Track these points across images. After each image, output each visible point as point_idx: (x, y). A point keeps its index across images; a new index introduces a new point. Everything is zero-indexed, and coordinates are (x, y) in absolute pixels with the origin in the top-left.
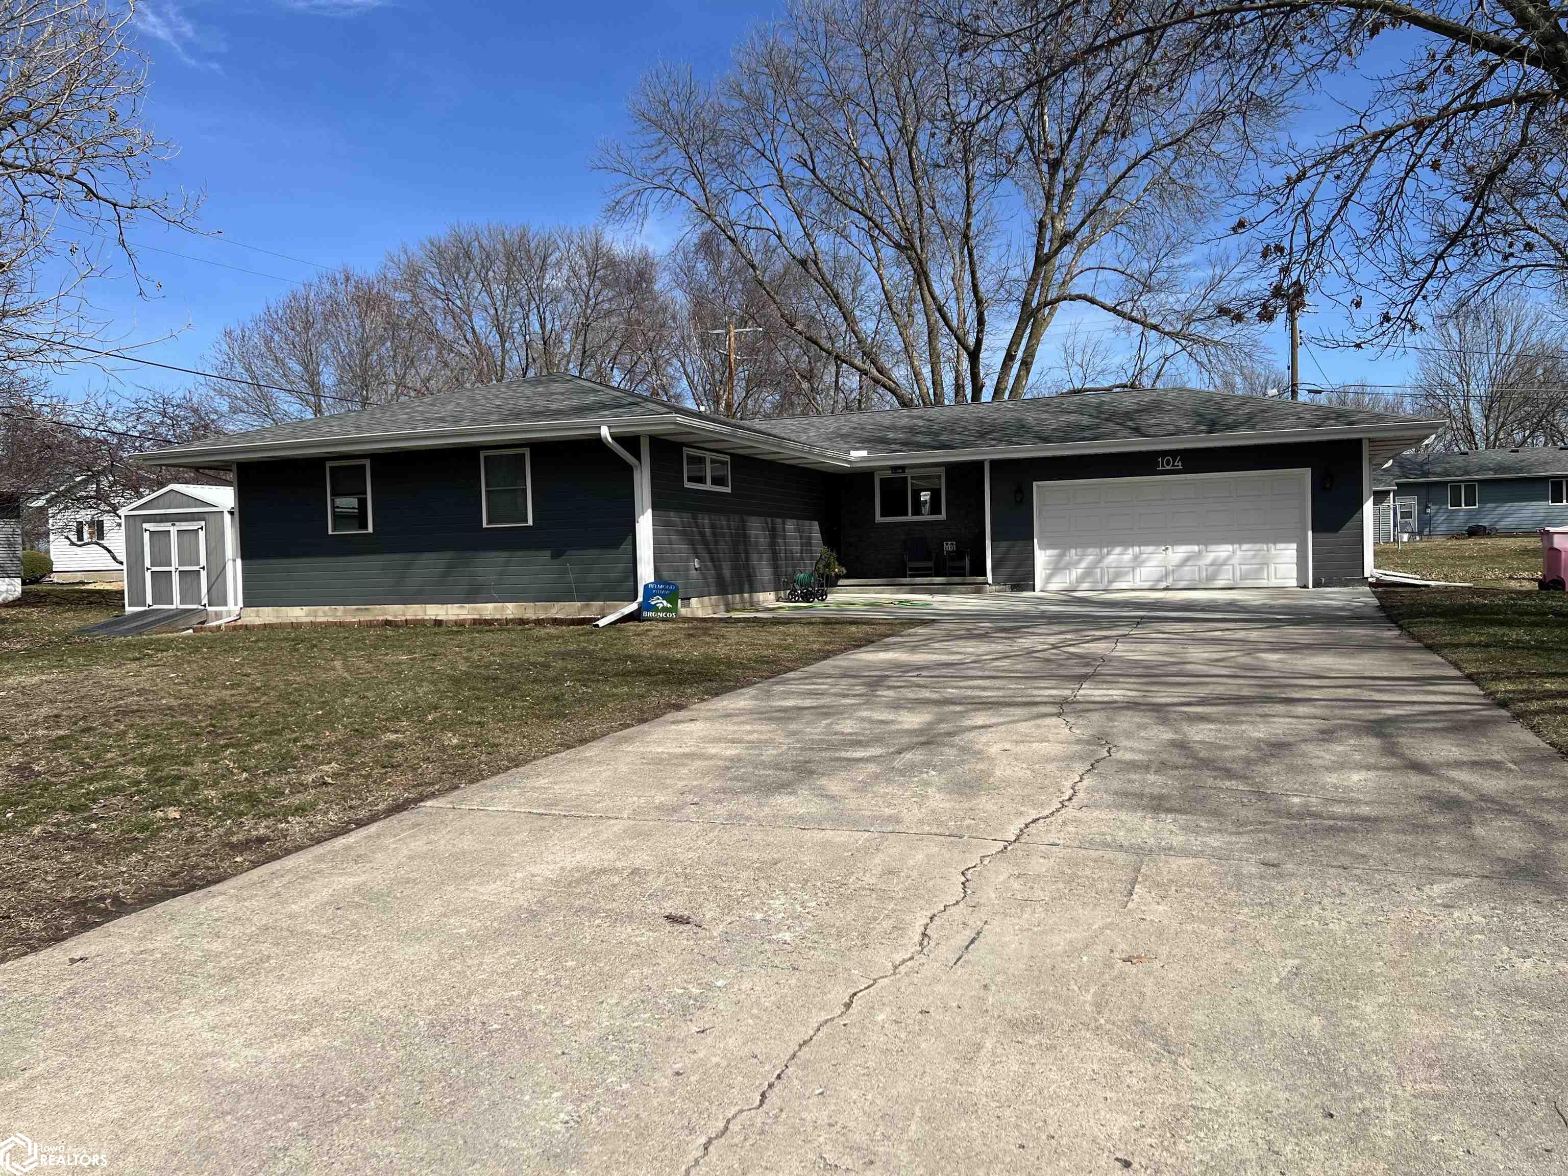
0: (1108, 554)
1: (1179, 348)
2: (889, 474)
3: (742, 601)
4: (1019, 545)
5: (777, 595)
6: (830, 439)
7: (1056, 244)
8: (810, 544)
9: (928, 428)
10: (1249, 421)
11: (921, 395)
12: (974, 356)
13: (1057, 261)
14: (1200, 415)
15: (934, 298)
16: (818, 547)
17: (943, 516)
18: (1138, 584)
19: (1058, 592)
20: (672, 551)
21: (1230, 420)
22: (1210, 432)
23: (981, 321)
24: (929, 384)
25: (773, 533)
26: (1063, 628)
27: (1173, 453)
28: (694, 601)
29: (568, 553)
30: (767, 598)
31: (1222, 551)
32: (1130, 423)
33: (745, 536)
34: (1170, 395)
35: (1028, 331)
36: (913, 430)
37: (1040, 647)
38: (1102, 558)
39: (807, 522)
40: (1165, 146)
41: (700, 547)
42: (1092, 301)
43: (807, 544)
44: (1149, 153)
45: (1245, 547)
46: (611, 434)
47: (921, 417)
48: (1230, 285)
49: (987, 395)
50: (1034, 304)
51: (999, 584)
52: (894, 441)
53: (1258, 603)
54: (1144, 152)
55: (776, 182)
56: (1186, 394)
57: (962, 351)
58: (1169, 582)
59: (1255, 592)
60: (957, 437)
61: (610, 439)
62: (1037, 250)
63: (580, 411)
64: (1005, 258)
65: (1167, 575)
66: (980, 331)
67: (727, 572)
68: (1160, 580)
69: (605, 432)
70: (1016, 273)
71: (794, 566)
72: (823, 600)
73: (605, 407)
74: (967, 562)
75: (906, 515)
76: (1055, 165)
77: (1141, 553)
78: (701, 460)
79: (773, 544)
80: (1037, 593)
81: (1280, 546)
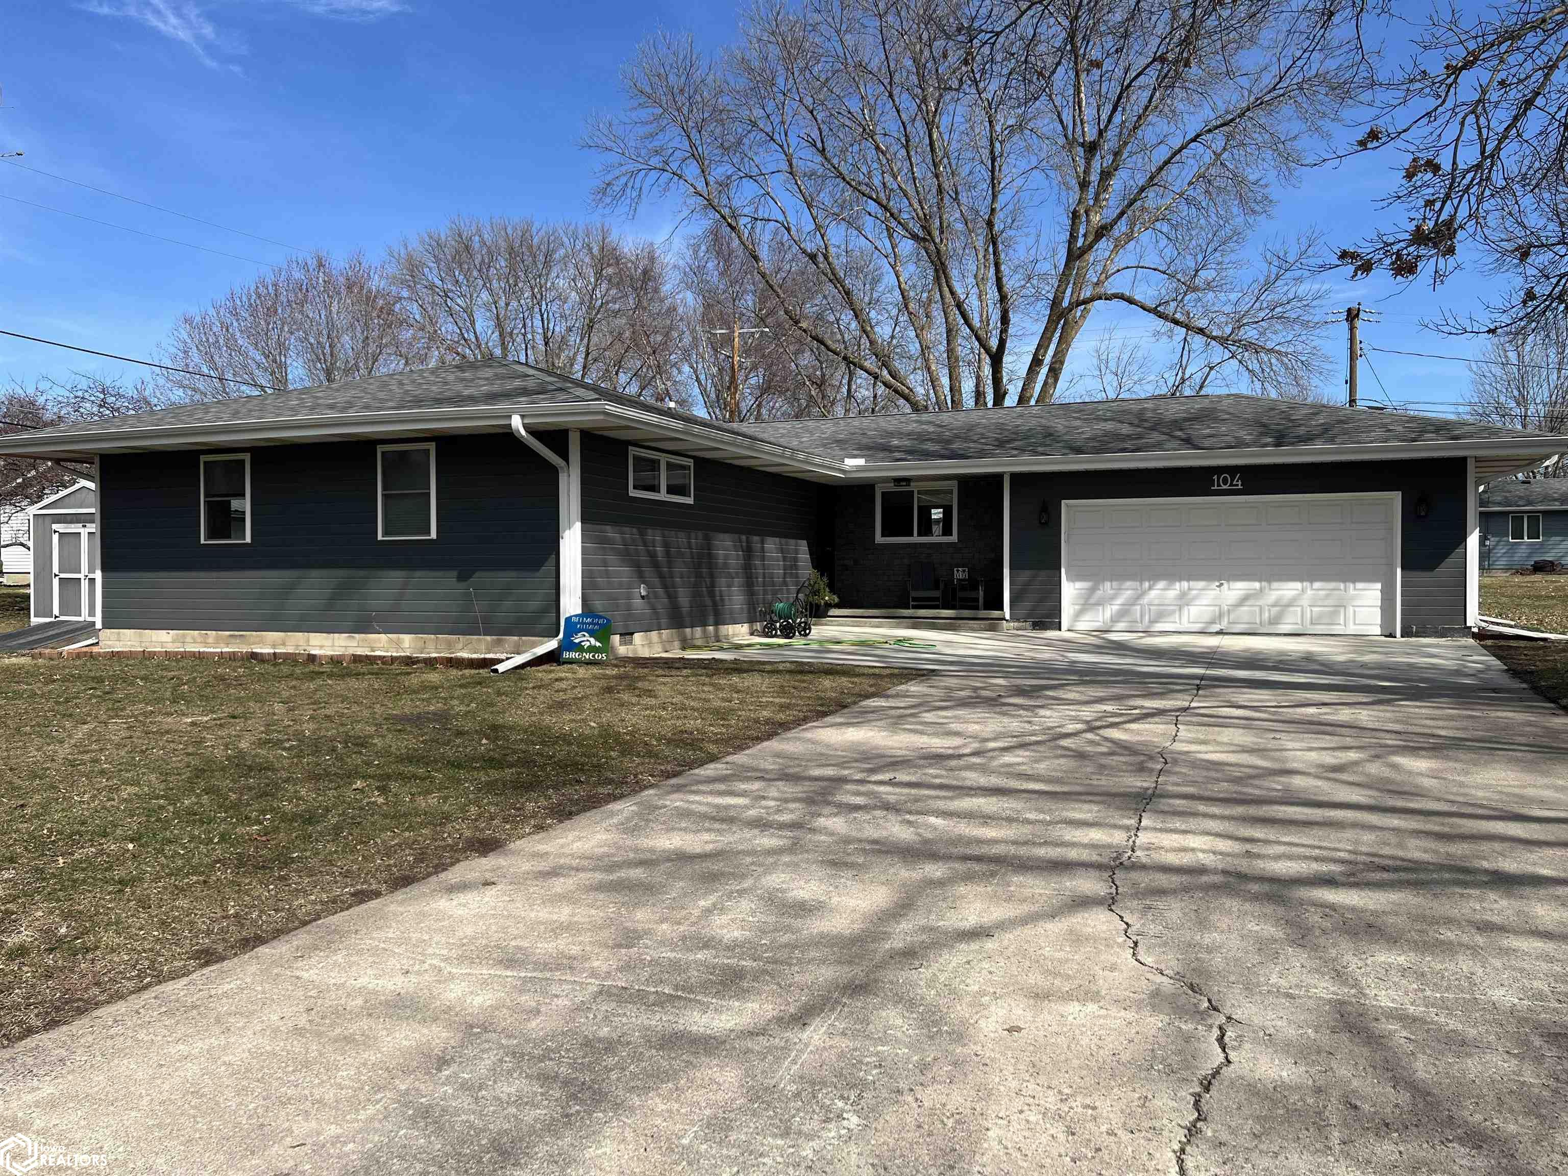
0: (1150, 588)
1: (1227, 355)
2: (891, 487)
3: (705, 636)
4: (1043, 575)
5: (751, 628)
6: (824, 445)
7: (1090, 238)
8: (796, 567)
9: (939, 434)
10: (1326, 432)
11: (937, 403)
12: (997, 359)
13: (1091, 257)
14: (1264, 426)
15: (952, 293)
16: (806, 570)
17: (954, 538)
18: (1185, 626)
19: (1089, 633)
20: (607, 574)
21: (1302, 431)
22: (1278, 445)
23: (1005, 320)
24: (947, 390)
25: (748, 552)
26: (1100, 692)
27: (1232, 470)
28: (638, 637)
29: (477, 574)
30: (739, 632)
31: (1289, 589)
32: (1179, 433)
33: (710, 556)
34: (1225, 402)
35: (1057, 335)
36: (921, 437)
37: (1071, 727)
38: (1144, 593)
39: (792, 541)
40: (1217, 127)
41: (648, 571)
42: (1131, 301)
43: (792, 565)
44: (1198, 136)
45: (1317, 585)
46: (525, 426)
47: (930, 422)
48: (1287, 284)
49: (1011, 400)
50: (1065, 304)
51: (1018, 620)
52: (898, 449)
53: (1341, 658)
54: (1193, 135)
55: (784, 166)
56: (1244, 402)
57: (984, 356)
58: (1223, 625)
59: (1331, 641)
60: (972, 445)
61: (523, 432)
62: (1070, 242)
63: (492, 397)
64: (1034, 250)
65: (1221, 615)
66: (1004, 331)
67: (684, 600)
68: (1213, 622)
69: (516, 422)
70: (1045, 267)
71: (775, 593)
72: (806, 635)
73: (525, 392)
74: (981, 593)
75: (911, 534)
76: (1091, 148)
77: (1189, 589)
78: (653, 465)
79: (747, 568)
80: (1064, 634)
81: (1360, 585)
